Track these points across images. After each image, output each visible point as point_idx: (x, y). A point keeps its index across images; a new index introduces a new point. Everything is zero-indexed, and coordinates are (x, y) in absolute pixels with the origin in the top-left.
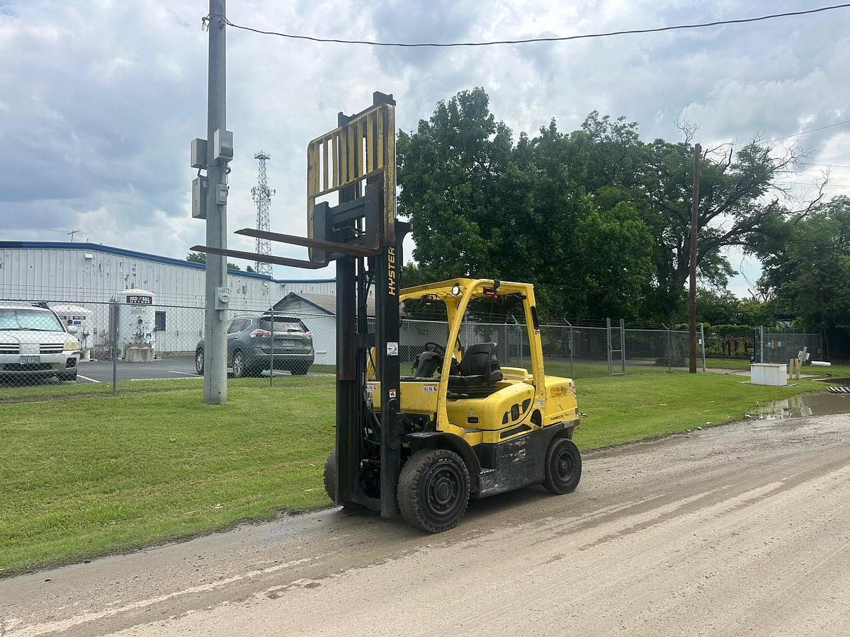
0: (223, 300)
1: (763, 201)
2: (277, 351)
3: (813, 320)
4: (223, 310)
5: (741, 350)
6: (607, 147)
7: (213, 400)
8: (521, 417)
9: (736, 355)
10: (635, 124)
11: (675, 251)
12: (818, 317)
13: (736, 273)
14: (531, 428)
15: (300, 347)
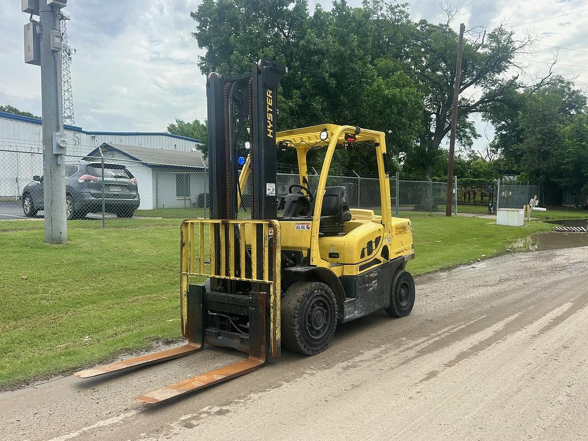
0: (61, 145)
1: (505, 76)
2: (107, 196)
3: (534, 175)
4: (61, 155)
5: (478, 198)
6: (381, 24)
7: (56, 240)
8: (374, 252)
9: (474, 202)
10: (407, 4)
11: (434, 116)
12: (538, 173)
13: (479, 136)
14: (381, 262)
15: (127, 192)
